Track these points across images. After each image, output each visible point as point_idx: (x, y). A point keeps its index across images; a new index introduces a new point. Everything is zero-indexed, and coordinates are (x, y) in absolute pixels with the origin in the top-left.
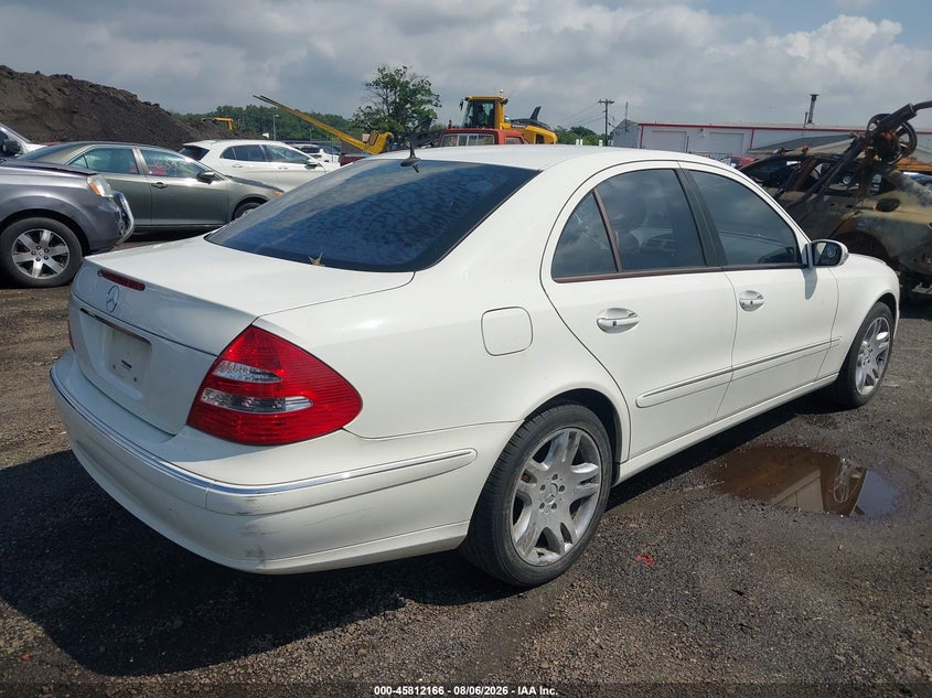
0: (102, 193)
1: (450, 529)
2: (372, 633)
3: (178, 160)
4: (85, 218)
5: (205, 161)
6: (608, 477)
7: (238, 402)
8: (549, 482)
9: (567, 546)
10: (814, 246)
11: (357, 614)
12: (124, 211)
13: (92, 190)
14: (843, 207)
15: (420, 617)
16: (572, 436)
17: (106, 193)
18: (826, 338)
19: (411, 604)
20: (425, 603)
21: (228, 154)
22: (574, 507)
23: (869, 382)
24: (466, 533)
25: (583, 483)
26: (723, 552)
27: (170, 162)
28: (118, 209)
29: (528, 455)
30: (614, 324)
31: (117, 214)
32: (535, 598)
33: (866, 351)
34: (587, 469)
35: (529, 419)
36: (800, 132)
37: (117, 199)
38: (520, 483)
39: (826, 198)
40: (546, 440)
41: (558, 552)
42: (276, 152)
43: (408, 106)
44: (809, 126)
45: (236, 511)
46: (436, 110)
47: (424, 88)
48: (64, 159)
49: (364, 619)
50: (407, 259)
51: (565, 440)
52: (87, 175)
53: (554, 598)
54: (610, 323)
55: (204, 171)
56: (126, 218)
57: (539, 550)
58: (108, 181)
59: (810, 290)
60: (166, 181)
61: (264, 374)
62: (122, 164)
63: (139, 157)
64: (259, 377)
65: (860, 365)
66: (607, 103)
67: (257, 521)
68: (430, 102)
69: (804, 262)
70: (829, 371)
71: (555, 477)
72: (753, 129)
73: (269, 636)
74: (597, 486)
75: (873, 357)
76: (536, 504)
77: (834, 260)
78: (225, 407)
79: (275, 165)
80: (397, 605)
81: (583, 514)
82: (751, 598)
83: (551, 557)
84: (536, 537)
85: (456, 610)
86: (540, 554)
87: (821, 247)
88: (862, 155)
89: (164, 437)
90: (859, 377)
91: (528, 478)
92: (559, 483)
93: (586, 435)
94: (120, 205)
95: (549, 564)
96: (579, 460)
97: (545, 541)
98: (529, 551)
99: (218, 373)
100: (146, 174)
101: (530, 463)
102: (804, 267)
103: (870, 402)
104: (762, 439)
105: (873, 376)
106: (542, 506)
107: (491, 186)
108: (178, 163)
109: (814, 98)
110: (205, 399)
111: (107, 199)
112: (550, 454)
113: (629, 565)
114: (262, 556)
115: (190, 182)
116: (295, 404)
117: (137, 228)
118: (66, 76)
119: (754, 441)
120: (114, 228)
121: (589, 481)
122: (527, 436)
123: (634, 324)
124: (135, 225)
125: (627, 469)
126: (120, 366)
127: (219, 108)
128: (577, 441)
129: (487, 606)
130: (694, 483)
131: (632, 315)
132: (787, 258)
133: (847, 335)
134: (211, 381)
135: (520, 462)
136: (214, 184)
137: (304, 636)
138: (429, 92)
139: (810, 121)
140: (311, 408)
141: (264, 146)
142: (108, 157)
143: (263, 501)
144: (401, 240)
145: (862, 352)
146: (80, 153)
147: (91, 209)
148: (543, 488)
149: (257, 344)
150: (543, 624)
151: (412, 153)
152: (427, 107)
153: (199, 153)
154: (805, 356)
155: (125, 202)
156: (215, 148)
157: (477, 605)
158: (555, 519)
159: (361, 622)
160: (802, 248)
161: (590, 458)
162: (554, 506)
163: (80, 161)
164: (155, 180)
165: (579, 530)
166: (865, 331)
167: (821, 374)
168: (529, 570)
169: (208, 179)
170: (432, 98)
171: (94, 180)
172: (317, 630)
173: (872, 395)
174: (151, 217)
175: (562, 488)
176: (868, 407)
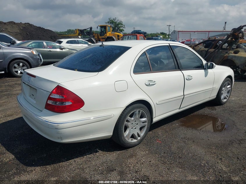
0: (35, 53)
1: (108, 133)
2: (90, 158)
3: (54, 44)
4: (31, 60)
5: (62, 45)
6: (150, 121)
7: (56, 103)
8: (134, 122)
9: (139, 138)
10: (207, 64)
11: (87, 154)
12: (40, 58)
13: (32, 53)
14: (225, 53)
15: (102, 155)
16: (139, 111)
17: (36, 53)
18: (212, 87)
19: (100, 152)
20: (104, 151)
21: (68, 42)
22: (141, 129)
23: (225, 98)
24: (112, 134)
25: (143, 123)
26: (179, 140)
27: (53, 45)
28: (39, 57)
29: (127, 116)
30: (149, 84)
31: (38, 59)
32: (130, 150)
33: (224, 90)
34: (144, 119)
35: (127, 107)
36: (222, 32)
37: (39, 55)
38: (126, 123)
39: (221, 50)
40: (132, 112)
41: (137, 140)
42: (80, 41)
43: (117, 28)
44: (224, 31)
45: (55, 128)
46: (124, 29)
47: (120, 23)
48: (26, 45)
49: (88, 155)
50: (97, 69)
51: (137, 112)
52: (31, 49)
53: (135, 150)
54: (148, 84)
55: (61, 47)
56: (41, 60)
57: (132, 139)
58: (36, 50)
59: (206, 75)
60: (52, 50)
61: (61, 96)
62: (41, 46)
63: (45, 44)
64: (61, 97)
65: (222, 94)
66: (169, 26)
67: (60, 130)
68: (122, 27)
69: (205, 68)
70: (214, 95)
71: (135, 121)
72: (209, 31)
73: (66, 159)
74: (146, 123)
75: (226, 92)
76: (130, 128)
77: (212, 67)
78: (53, 104)
79: (80, 45)
80: (97, 152)
81: (143, 130)
82: (184, 151)
83: (135, 141)
84: (130, 135)
85: (111, 153)
86: (132, 140)
87: (209, 64)
88: (229, 39)
89: (40, 111)
90: (222, 97)
91: (127, 121)
92: (136, 123)
93: (143, 111)
94: (39, 56)
95: (134, 142)
96: (142, 117)
97: (133, 137)
98: (129, 139)
99: (51, 96)
100: (46, 48)
101: (128, 118)
102: (204, 69)
103: (226, 104)
104: (196, 113)
105: (226, 97)
106: (132, 128)
107: (119, 51)
108: (55, 45)
109: (226, 23)
110: (48, 102)
111: (36, 55)
112: (134, 116)
113: (155, 143)
114: (61, 139)
115: (58, 50)
116: (68, 103)
117: (44, 62)
118: (28, 23)
119: (194, 113)
120: (38, 62)
121: (145, 122)
122: (127, 111)
123: (155, 84)
124: (43, 61)
125: (155, 120)
126: (31, 95)
127: (68, 30)
128: (141, 112)
129: (119, 152)
130: (176, 124)
131: (154, 82)
132: (201, 67)
133: (218, 86)
134: (50, 98)
135: (125, 117)
136: (64, 50)
137: (74, 158)
138: (122, 24)
139: (225, 29)
140: (72, 104)
141: (77, 40)
142: (37, 44)
143: (61, 126)
144: (96, 64)
145: (223, 91)
146: (31, 43)
147: (32, 57)
148: (132, 124)
149: (60, 89)
150: (131, 156)
151: (102, 43)
152: (122, 28)
153: (60, 42)
154: (205, 92)
155: (41, 55)
156: (64, 41)
157: (116, 152)
158: (136, 132)
159: (88, 156)
160: (204, 64)
161: (145, 117)
162: (135, 128)
163: (31, 45)
164: (49, 50)
165: (142, 134)
166: (223, 85)
167: (211, 96)
168: (129, 143)
169: (62, 49)
170: (123, 26)
171: (33, 50)
172: (77, 157)
173: (226, 102)
174: (48, 59)
175: (137, 124)
176: (225, 105)
